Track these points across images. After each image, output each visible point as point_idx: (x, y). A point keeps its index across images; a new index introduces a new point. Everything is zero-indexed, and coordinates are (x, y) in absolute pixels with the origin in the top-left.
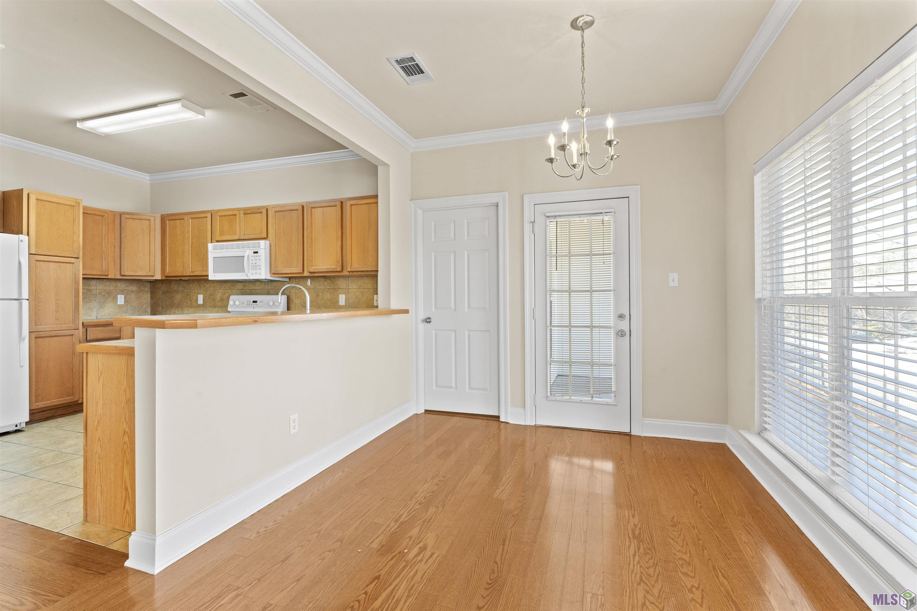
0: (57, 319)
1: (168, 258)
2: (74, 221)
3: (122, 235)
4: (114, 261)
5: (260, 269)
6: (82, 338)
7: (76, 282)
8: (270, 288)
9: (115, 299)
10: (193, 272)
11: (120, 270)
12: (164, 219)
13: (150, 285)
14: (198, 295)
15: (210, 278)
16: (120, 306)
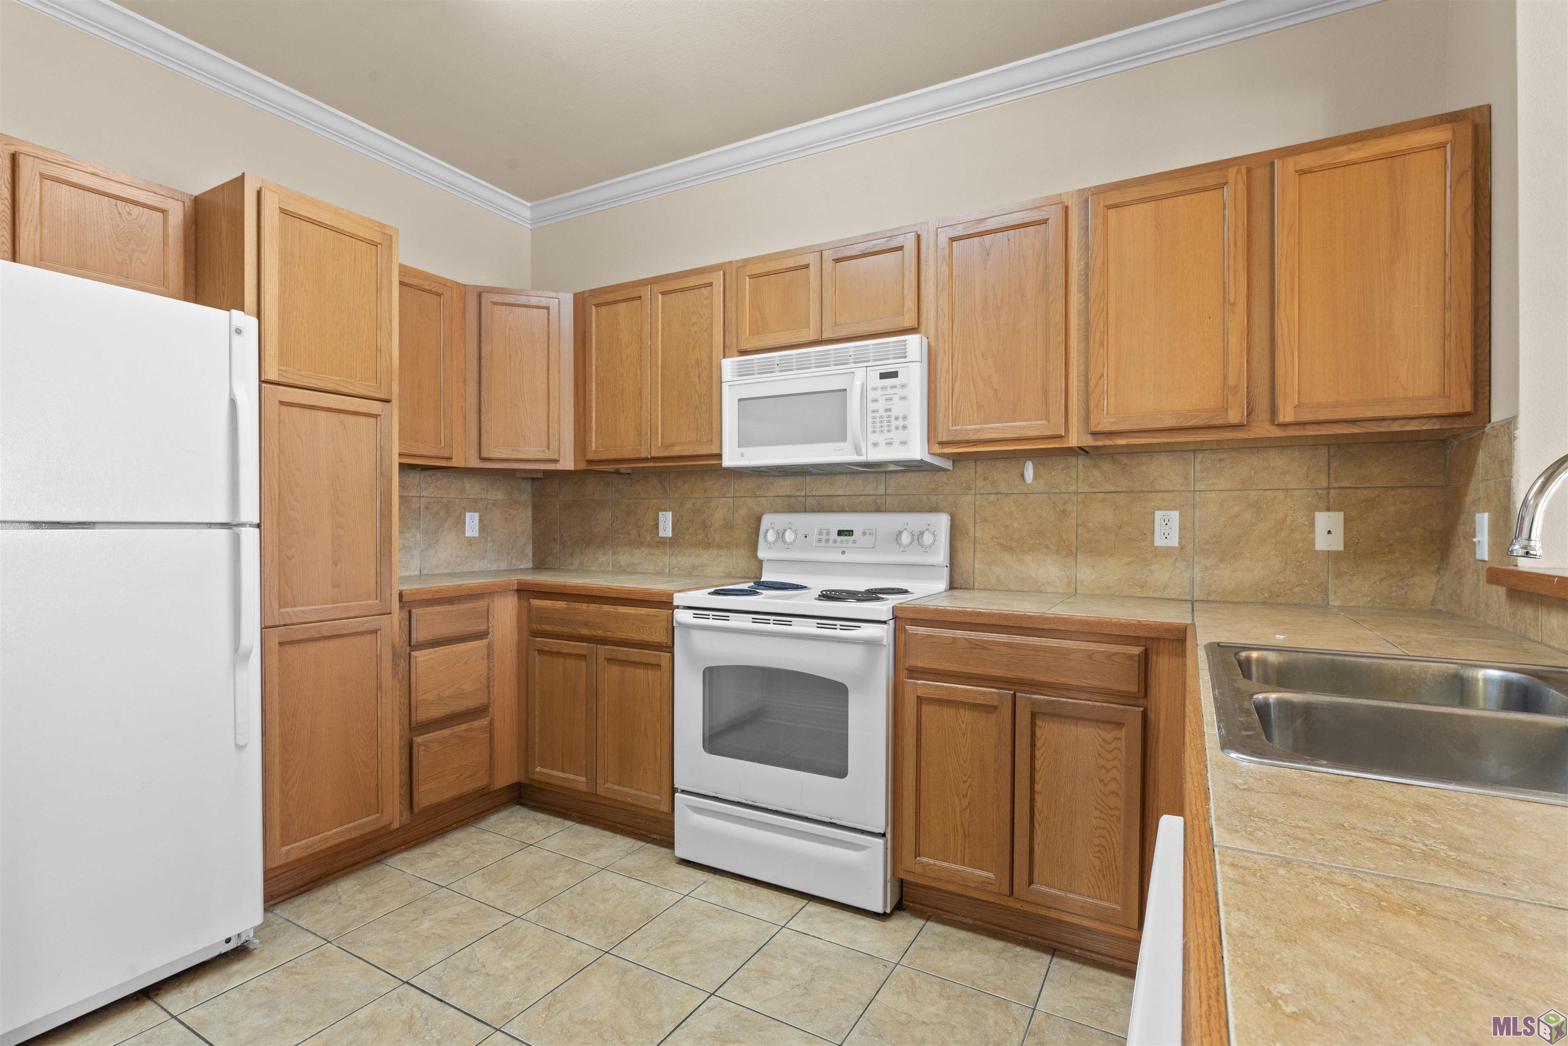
0: (336, 586)
1: (594, 409)
2: (378, 290)
3: (483, 348)
4: (465, 418)
5: (905, 427)
6: (398, 639)
7: (384, 475)
8: (883, 492)
9: (460, 523)
10: (668, 447)
11: (480, 444)
12: (581, 302)
13: (532, 488)
14: (660, 513)
15: (728, 462)
16: (471, 541)
